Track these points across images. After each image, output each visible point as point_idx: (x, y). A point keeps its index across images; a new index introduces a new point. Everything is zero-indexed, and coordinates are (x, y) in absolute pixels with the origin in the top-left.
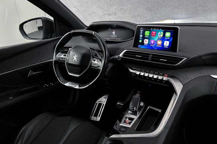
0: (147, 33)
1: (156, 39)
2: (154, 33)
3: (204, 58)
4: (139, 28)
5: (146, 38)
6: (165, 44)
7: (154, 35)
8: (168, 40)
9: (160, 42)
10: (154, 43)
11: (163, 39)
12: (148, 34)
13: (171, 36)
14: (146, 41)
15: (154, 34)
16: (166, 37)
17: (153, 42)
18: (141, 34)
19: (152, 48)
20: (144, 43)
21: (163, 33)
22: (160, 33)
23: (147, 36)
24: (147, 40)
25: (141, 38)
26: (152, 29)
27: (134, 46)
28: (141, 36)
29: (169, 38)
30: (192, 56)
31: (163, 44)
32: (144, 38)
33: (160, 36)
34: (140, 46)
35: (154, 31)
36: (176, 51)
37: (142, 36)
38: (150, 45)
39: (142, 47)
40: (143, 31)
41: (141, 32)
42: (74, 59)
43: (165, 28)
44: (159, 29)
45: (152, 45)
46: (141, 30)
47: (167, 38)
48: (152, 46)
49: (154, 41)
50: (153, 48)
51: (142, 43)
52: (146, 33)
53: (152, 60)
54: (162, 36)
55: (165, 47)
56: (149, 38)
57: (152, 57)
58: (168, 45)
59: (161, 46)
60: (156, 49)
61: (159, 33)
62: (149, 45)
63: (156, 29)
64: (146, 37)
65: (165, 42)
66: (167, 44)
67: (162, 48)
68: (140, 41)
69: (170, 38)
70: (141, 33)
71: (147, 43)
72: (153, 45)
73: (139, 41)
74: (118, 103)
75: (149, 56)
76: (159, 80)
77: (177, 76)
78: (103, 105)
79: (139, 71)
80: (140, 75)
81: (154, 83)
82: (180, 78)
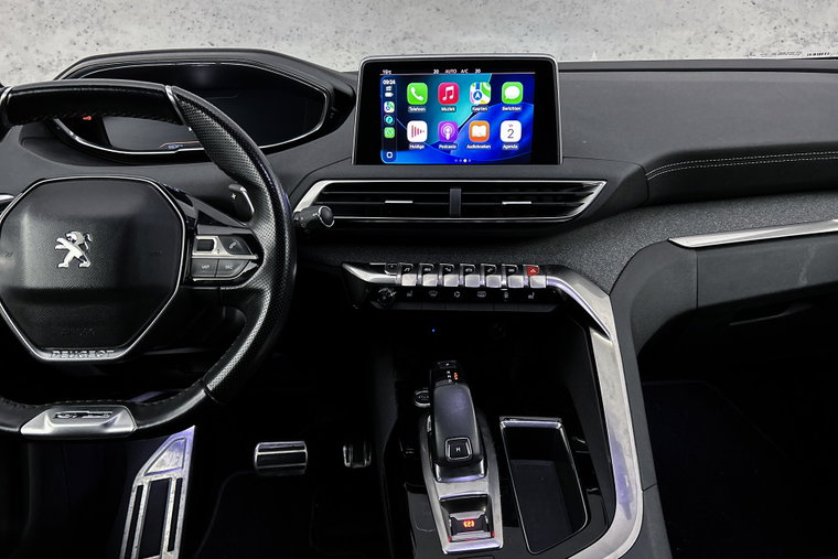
0: (417, 93)
1: (462, 114)
2: (448, 89)
4: (372, 70)
5: (417, 117)
6: (504, 137)
7: (449, 101)
8: (514, 116)
9: (480, 131)
10: (454, 138)
11: (495, 112)
12: (421, 98)
13: (527, 96)
14: (416, 132)
15: (450, 93)
16: (507, 106)
17: (448, 132)
18: (389, 99)
19: (449, 159)
20: (410, 138)
21: (489, 89)
22: (478, 88)
23: (420, 106)
24: (422, 125)
25: (389, 120)
26: (436, 72)
27: (360, 160)
28: (389, 107)
29: (517, 106)
30: (623, 174)
31: (495, 136)
32: (404, 115)
33: (477, 103)
34: (389, 154)
35: (449, 81)
36: (554, 160)
37: (392, 110)
38: (436, 146)
39: (402, 158)
40: (394, 82)
41: (389, 88)
42: (69, 258)
43: (499, 69)
44: (472, 71)
45: (446, 147)
46: (386, 82)
47: (511, 106)
48: (448, 151)
49: (454, 124)
50: (453, 158)
51: (401, 142)
52: (413, 90)
53: (466, 212)
54: (486, 99)
55: (505, 147)
56: (429, 115)
57: (464, 198)
58: (517, 137)
59: (486, 144)
60: (467, 163)
61: (473, 89)
62: (431, 146)
63: (459, 72)
64: (411, 109)
65: (505, 126)
66: (511, 132)
67: (496, 153)
68: (389, 133)
69: (524, 104)
70: (388, 95)
71: (422, 137)
72: (452, 144)
73: (381, 132)
74: (257, 453)
75: (447, 198)
76: (511, 291)
77: (568, 262)
78: (179, 482)
79: (407, 272)
80: (419, 288)
81: (488, 308)
82: (586, 268)
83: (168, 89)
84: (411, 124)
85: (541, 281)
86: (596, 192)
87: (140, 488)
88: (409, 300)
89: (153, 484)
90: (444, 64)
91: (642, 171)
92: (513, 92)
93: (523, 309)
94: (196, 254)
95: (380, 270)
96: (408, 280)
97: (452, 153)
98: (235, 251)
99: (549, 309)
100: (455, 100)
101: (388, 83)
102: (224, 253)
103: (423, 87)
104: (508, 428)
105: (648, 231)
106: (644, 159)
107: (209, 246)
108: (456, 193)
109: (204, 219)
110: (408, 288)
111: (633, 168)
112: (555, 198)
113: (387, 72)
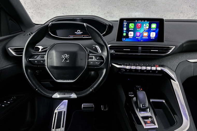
0: (132, 26)
1: (142, 31)
2: (139, 25)
4: (122, 20)
5: (131, 31)
7: (139, 28)
8: (154, 31)
9: (146, 34)
10: (139, 36)
11: (149, 30)
12: (132, 27)
13: (157, 27)
14: (131, 34)
15: (139, 26)
16: (152, 29)
17: (138, 34)
18: (125, 27)
19: (138, 40)
20: (129, 36)
21: (148, 25)
22: (146, 25)
23: (132, 29)
25: (125, 31)
26: (136, 21)
27: (117, 40)
28: (125, 29)
29: (155, 29)
31: (149, 36)
32: (128, 30)
33: (145, 28)
34: (124, 39)
35: (139, 23)
36: (162, 41)
37: (126, 29)
38: (135, 37)
39: (127, 40)
40: (126, 23)
41: (125, 25)
43: (151, 21)
44: (145, 21)
45: (137, 38)
46: (124, 23)
48: (138, 39)
49: (140, 33)
50: (139, 40)
51: (127, 36)
52: (131, 25)
53: (142, 52)
54: (148, 27)
55: (151, 38)
56: (134, 31)
57: (142, 49)
58: (154, 36)
59: (147, 37)
60: (142, 42)
61: (145, 25)
62: (134, 37)
63: (142, 21)
64: (130, 29)
65: (152, 33)
66: (153, 35)
67: (149, 39)
68: (125, 34)
69: (156, 29)
70: (125, 26)
71: (132, 35)
72: (139, 37)
73: (123, 34)
74: (83, 106)
75: (138, 49)
76: (152, 71)
77: (165, 64)
79: (127, 66)
80: (131, 69)
81: (147, 74)
82: (169, 66)
84: (130, 33)
85: (159, 69)
86: (173, 49)
87: (56, 113)
88: (128, 72)
89: (59, 112)
90: (138, 19)
91: (183, 44)
92: (154, 26)
93: (155, 75)
94: (89, 60)
95: (121, 65)
97: (139, 39)
99: (161, 75)
100: (140, 27)
101: (125, 23)
102: (96, 60)
103: (133, 24)
105: (182, 58)
106: (183, 41)
108: (140, 48)
110: (128, 69)
111: (181, 44)
112: (162, 50)
113: (125, 21)
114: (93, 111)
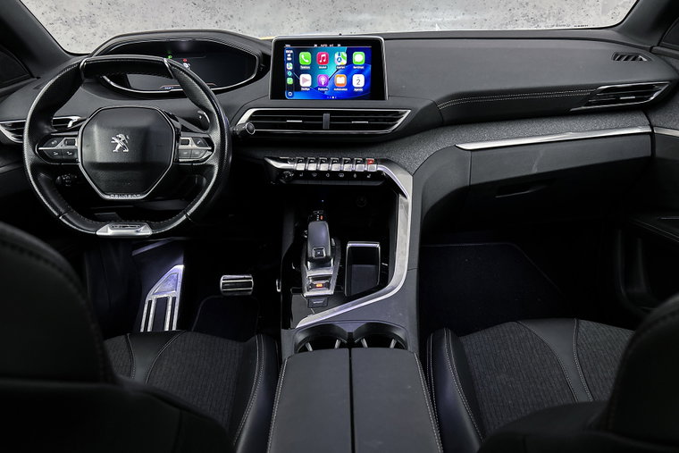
0: (305, 58)
1: (331, 71)
2: (323, 55)
3: (441, 106)
4: (280, 44)
5: (305, 72)
6: (355, 84)
7: (323, 63)
8: (360, 72)
9: (341, 80)
10: (326, 84)
11: (349, 69)
12: (307, 61)
13: (367, 61)
14: (305, 80)
15: (324, 58)
16: (356, 66)
17: (323, 80)
18: (289, 62)
19: (324, 97)
20: (302, 84)
21: (346, 56)
22: (339, 55)
23: (307, 66)
24: (308, 77)
25: (290, 74)
26: (316, 45)
27: (272, 98)
28: (290, 66)
29: (362, 66)
30: (421, 105)
31: (350, 84)
32: (298, 71)
33: (339, 64)
34: (290, 94)
35: (324, 50)
36: (382, 98)
37: (291, 68)
38: (316, 89)
39: (297, 96)
40: (292, 52)
41: (289, 55)
42: (118, 147)
43: (352, 44)
44: (336, 45)
45: (322, 89)
46: (287, 52)
47: (358, 66)
48: (323, 92)
49: (326, 76)
50: (326, 96)
51: (296, 87)
52: (303, 56)
53: (332, 127)
54: (344, 62)
55: (356, 90)
56: (312, 71)
57: (331, 119)
58: (362, 84)
59: (345, 88)
60: (334, 99)
61: (336, 56)
62: (314, 89)
63: (328, 46)
64: (302, 67)
65: (355, 77)
66: (359, 81)
67: (350, 93)
68: (290, 81)
69: (365, 65)
70: (289, 59)
71: (308, 84)
72: (325, 87)
73: (285, 81)
74: (222, 282)
75: (322, 118)
76: (358, 173)
77: (393, 157)
78: (174, 299)
79: (300, 162)
80: (306, 172)
81: (346, 183)
82: (401, 161)
83: (165, 60)
84: (302, 76)
85: (374, 168)
86: (405, 116)
87: (150, 302)
88: (301, 178)
89: (158, 300)
90: (320, 41)
91: (435, 104)
92: (359, 58)
93: (364, 183)
94: (181, 147)
95: (285, 161)
96: (300, 167)
97: (326, 93)
98: (200, 145)
99: (379, 184)
100: (326, 62)
101: (289, 52)
102: (195, 146)
103: (308, 54)
104: (351, 248)
106: (435, 98)
107: (187, 143)
108: (326, 117)
109: (185, 129)
110: (300, 172)
111: (427, 103)
112: (385, 120)
113: (287, 46)
114: (250, 293)
